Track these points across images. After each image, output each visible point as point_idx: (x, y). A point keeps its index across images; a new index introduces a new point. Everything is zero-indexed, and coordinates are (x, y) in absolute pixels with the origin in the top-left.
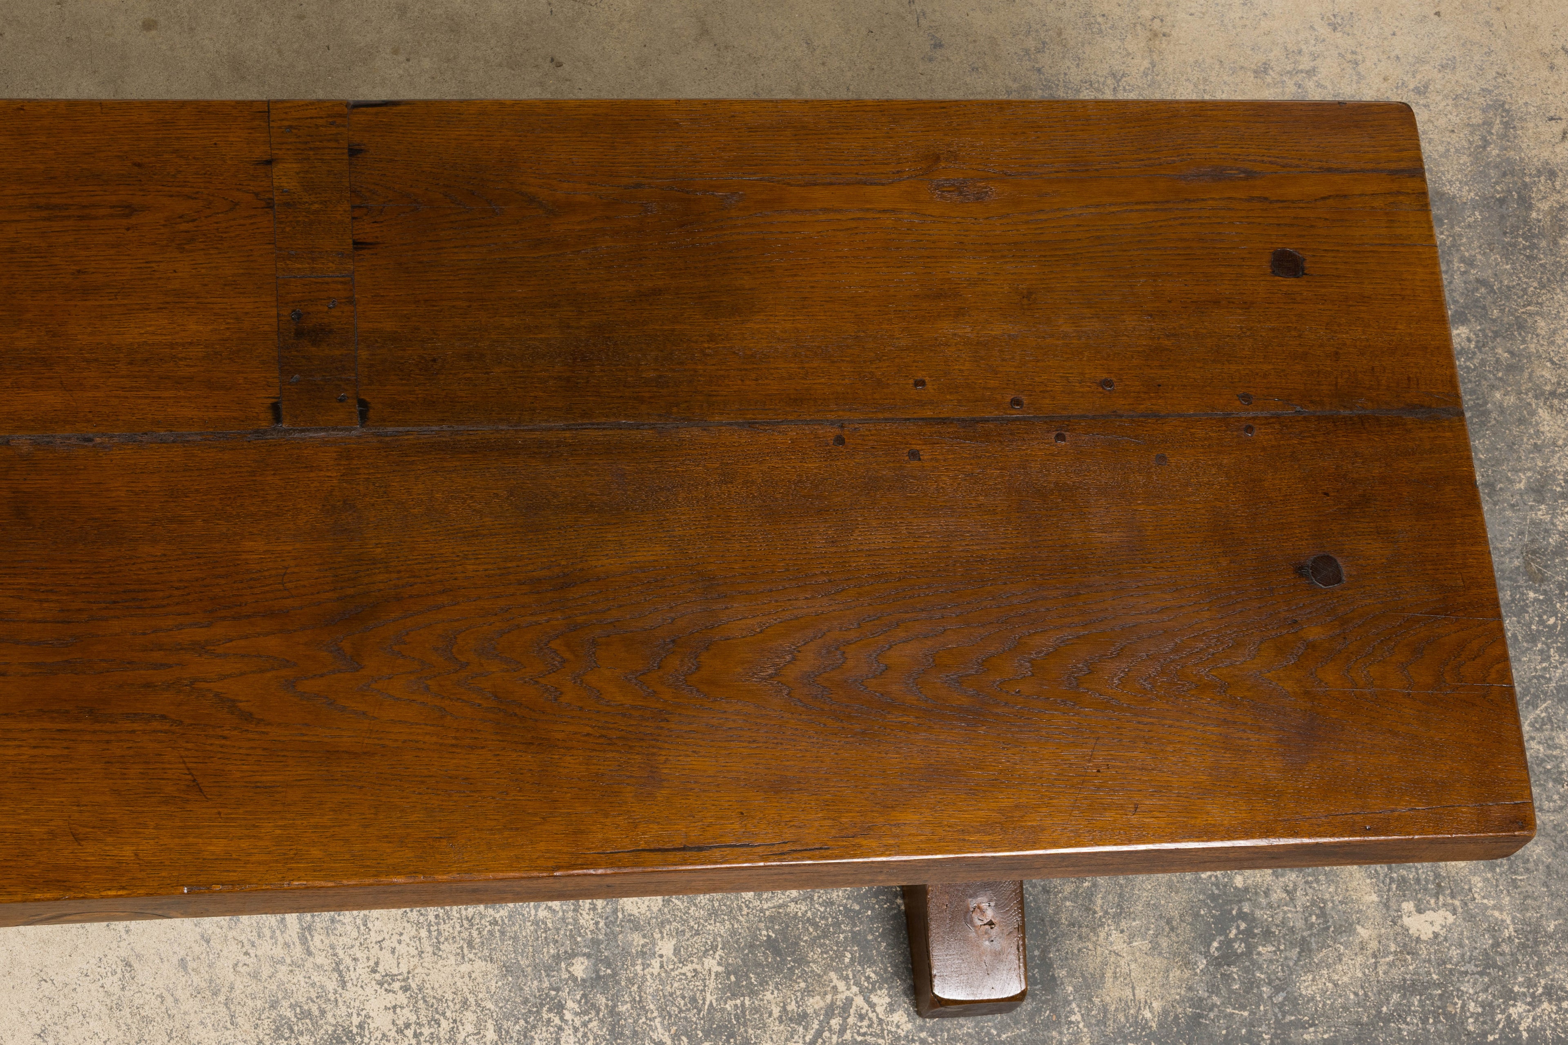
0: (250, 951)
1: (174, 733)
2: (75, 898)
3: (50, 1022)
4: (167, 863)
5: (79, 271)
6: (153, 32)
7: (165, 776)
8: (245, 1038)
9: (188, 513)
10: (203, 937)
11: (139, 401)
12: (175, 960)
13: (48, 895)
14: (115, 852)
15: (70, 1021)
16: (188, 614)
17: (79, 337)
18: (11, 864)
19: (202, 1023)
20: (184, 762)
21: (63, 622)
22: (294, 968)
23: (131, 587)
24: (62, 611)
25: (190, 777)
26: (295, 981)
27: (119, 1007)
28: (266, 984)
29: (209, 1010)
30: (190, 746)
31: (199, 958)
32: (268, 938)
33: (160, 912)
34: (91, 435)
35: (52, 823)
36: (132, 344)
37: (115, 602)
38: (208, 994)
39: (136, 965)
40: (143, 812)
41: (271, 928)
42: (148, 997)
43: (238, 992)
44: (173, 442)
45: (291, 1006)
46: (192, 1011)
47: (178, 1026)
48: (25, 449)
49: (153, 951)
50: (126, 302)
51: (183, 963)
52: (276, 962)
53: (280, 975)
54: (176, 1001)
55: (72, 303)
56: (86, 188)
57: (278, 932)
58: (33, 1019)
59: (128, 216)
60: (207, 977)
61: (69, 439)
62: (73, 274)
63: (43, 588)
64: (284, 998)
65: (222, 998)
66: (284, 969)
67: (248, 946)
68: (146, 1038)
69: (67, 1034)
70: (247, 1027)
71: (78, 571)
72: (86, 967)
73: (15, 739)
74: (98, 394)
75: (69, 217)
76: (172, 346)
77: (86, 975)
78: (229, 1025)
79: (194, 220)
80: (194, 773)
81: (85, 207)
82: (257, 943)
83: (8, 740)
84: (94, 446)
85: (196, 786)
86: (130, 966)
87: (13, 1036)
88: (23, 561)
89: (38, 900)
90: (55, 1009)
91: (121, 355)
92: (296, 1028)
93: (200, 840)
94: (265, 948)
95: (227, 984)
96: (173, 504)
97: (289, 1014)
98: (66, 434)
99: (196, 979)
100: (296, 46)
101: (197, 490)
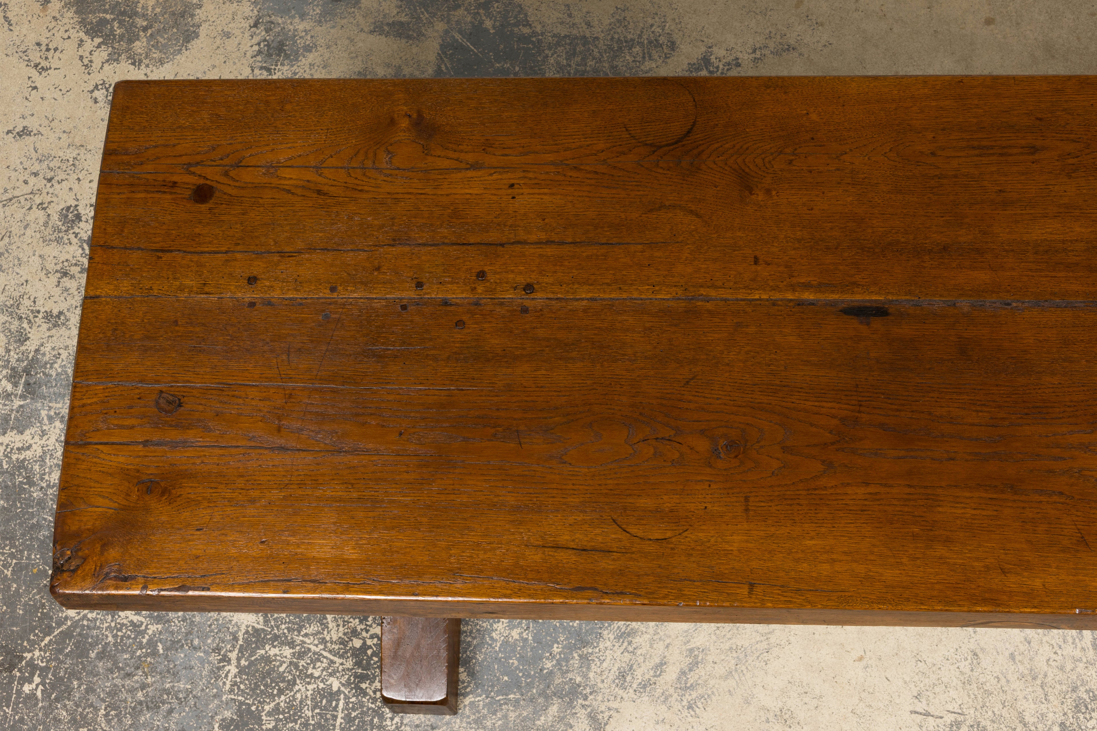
0: (1058, 651)
1: (1068, 504)
2: (1002, 612)
3: (923, 689)
4: (1065, 592)
5: (1000, 191)
6: (992, 26)
7: (1063, 533)
8: (1055, 710)
9: (1076, 356)
10: (1026, 639)
11: (1042, 279)
12: (1007, 654)
13: (985, 609)
14: (1030, 582)
15: (937, 690)
16: (1076, 424)
17: (1001, 235)
18: (960, 586)
19: (1025, 698)
20: (1076, 525)
21: (993, 426)
22: (1088, 665)
23: (1038, 404)
24: (992, 418)
25: (1079, 535)
26: (1089, 674)
27: (969, 683)
28: (1069, 675)
29: (1030, 689)
30: (1079, 513)
31: (1023, 654)
32: (1070, 643)
33: (1054, 625)
34: (1009, 301)
35: (987, 560)
36: (1036, 240)
37: (1026, 414)
38: (1029, 678)
39: (981, 655)
40: (1048, 557)
41: (1072, 637)
42: (989, 677)
43: (1050, 678)
44: (1065, 307)
45: (1086, 691)
46: (1018, 689)
47: (1009, 698)
48: (966, 309)
49: (992, 647)
50: (1032, 212)
51: (1012, 657)
52: (1077, 660)
53: (1078, 669)
54: (1008, 681)
55: (996, 212)
56: (1004, 135)
57: (1077, 640)
58: (912, 686)
59: (1032, 154)
60: (1028, 667)
61: (995, 303)
62: (996, 192)
63: (979, 403)
64: (1082, 685)
65: (1039, 682)
66: (1081, 665)
67: (1056, 648)
68: (987, 704)
69: (935, 698)
70: (1056, 703)
71: (1002, 392)
72: (947, 654)
73: (961, 503)
74: (1014, 274)
75: (993, 154)
76: (1064, 242)
77: (948, 660)
78: (1044, 701)
79: (1077, 157)
80: (1083, 532)
81: (1004, 147)
82: (1063, 647)
83: (957, 503)
84: (1011, 309)
85: (1083, 541)
86: (977, 655)
87: (899, 696)
88: (965, 384)
89: (978, 611)
90: (927, 680)
91: (1030, 248)
92: (1089, 706)
93: (1087, 578)
94: (1068, 650)
95: (1042, 673)
96: (1065, 349)
97: (1085, 696)
98: (993, 300)
99: (1021, 668)
100: (1089, 34)
101: (1082, 340)
